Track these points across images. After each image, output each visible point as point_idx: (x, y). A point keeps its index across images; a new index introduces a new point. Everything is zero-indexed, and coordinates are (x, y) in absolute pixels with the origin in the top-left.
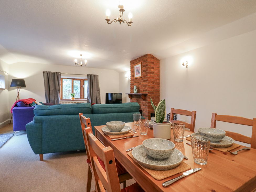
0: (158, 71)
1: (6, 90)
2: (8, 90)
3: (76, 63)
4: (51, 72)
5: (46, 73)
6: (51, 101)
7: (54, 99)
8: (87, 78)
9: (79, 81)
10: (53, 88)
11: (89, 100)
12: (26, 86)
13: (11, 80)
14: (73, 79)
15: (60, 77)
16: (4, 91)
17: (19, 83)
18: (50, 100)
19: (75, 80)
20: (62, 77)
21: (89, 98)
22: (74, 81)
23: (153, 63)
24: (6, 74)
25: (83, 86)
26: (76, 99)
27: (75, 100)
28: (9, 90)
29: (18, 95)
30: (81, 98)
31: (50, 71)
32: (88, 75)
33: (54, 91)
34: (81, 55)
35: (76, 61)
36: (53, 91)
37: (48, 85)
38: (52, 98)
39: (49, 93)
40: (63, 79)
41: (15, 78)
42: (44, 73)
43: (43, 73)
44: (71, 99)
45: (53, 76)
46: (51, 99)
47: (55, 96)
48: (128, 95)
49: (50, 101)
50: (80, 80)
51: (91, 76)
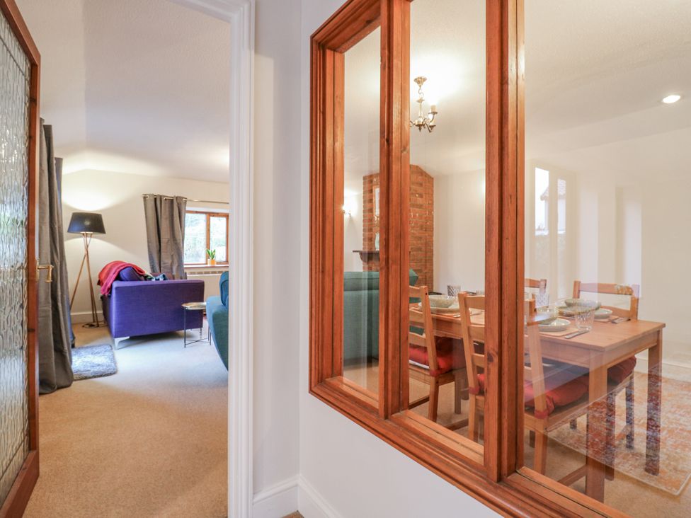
0: (430, 202)
4: (165, 196)
5: (153, 199)
6: (164, 267)
7: (172, 264)
9: (224, 219)
10: (169, 237)
14: (210, 214)
15: (185, 208)
17: (89, 224)
18: (162, 265)
19: (213, 216)
20: (188, 208)
22: (211, 218)
23: (421, 185)
26: (218, 263)
31: (161, 194)
33: (169, 243)
36: (167, 243)
37: (157, 230)
38: (166, 261)
39: (158, 249)
42: (145, 198)
43: (142, 199)
44: (206, 264)
45: (167, 205)
46: (164, 264)
47: (172, 256)
48: (358, 253)
49: (162, 269)
50: (226, 216)
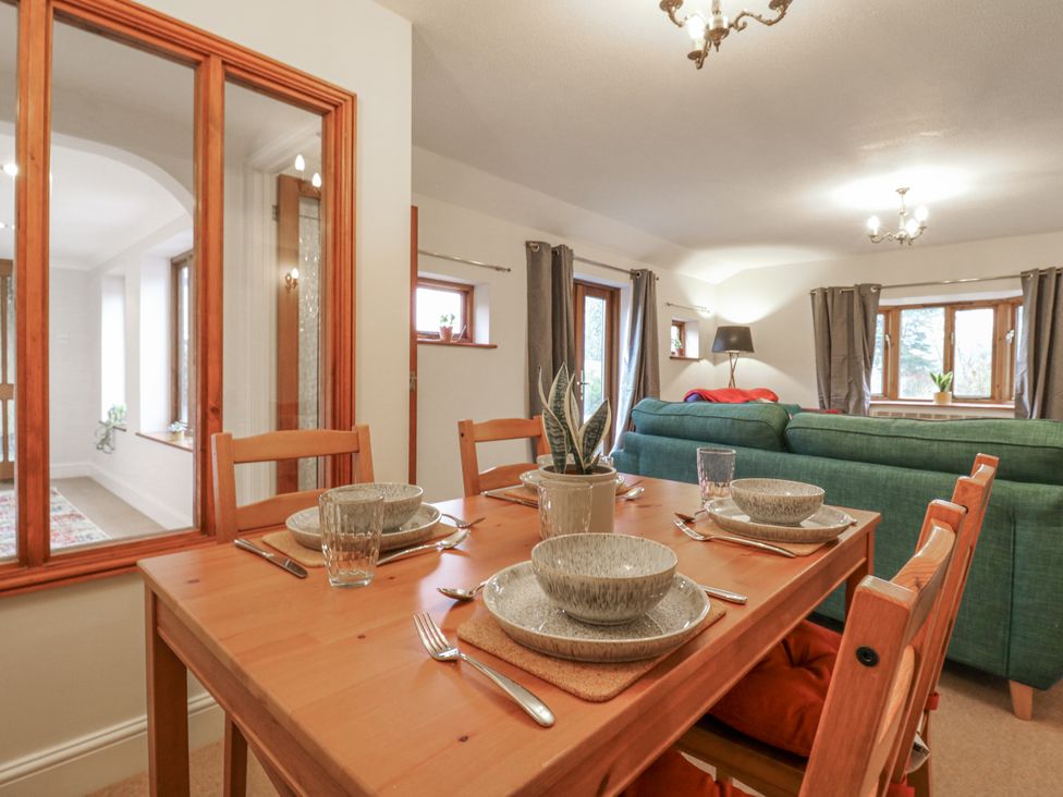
1: (705, 363)
2: (710, 360)
3: (873, 236)
4: (840, 288)
5: (821, 295)
6: (836, 402)
7: (848, 397)
8: (1020, 292)
9: (990, 312)
10: (845, 353)
11: (1029, 409)
12: (755, 349)
13: (714, 332)
14: (952, 308)
15: (875, 302)
16: (695, 364)
17: (735, 340)
19: (962, 309)
21: (1026, 398)
22: (959, 314)
24: (704, 315)
25: (1009, 337)
26: (956, 400)
27: (950, 404)
28: (715, 362)
29: (732, 377)
30: (997, 395)
32: (1024, 277)
33: (846, 363)
34: (903, 192)
35: (874, 225)
36: (843, 362)
37: (826, 343)
38: (839, 391)
39: (828, 373)
40: (903, 312)
41: (728, 322)
42: (813, 295)
43: (810, 297)
44: (931, 401)
45: (845, 301)
47: (850, 383)
49: (832, 403)
50: (994, 304)
51: (1042, 278)
